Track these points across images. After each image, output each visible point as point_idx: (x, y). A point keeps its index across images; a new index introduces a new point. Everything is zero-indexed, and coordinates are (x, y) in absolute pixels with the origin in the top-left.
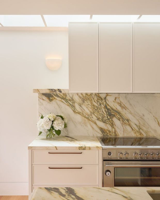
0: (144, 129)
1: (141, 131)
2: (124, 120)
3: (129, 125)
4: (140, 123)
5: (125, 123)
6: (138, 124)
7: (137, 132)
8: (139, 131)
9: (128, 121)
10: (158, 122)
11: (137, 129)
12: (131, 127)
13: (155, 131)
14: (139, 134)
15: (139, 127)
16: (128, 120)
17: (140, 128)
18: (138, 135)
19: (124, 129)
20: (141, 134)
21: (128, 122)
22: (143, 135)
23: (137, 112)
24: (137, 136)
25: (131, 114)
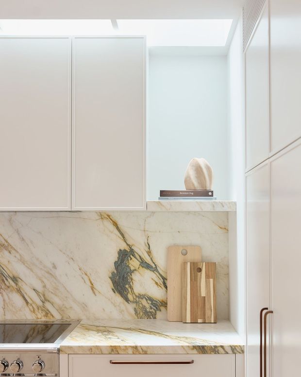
0: (56, 300)
1: (48, 306)
2: (7, 279)
3: (19, 291)
4: (45, 287)
5: (8, 287)
6: (40, 288)
7: (38, 309)
8: (44, 307)
9: (17, 281)
10: (91, 282)
11: (39, 303)
12: (24, 297)
13: (84, 307)
14: (44, 313)
15: (44, 295)
16: (14, 277)
17: (45, 300)
18: (39, 316)
19: (4, 300)
20: (47, 313)
21: (17, 284)
22: (53, 316)
23: (37, 259)
24: (38, 318)
25: (24, 264)
